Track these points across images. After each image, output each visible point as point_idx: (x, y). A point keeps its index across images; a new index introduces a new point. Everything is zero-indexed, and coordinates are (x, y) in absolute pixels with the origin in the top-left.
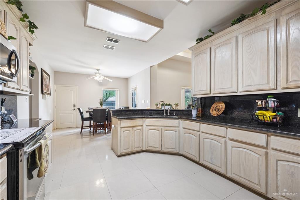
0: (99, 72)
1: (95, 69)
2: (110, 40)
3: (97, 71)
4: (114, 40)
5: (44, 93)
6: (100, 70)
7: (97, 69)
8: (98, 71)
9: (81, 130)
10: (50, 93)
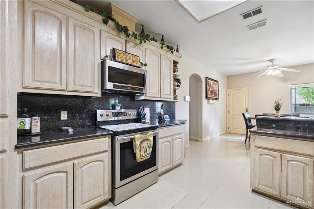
0: (274, 63)
1: (267, 61)
2: (246, 16)
3: (270, 63)
4: (251, 12)
5: (207, 98)
6: (275, 60)
7: (270, 60)
8: (272, 62)
9: (245, 139)
10: (218, 98)
